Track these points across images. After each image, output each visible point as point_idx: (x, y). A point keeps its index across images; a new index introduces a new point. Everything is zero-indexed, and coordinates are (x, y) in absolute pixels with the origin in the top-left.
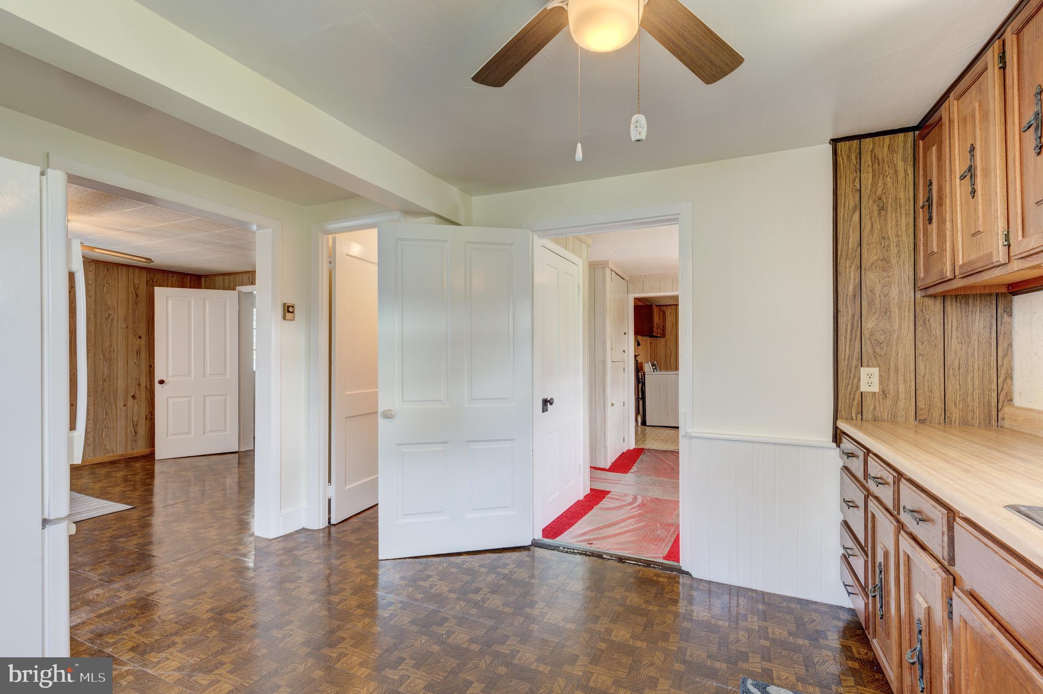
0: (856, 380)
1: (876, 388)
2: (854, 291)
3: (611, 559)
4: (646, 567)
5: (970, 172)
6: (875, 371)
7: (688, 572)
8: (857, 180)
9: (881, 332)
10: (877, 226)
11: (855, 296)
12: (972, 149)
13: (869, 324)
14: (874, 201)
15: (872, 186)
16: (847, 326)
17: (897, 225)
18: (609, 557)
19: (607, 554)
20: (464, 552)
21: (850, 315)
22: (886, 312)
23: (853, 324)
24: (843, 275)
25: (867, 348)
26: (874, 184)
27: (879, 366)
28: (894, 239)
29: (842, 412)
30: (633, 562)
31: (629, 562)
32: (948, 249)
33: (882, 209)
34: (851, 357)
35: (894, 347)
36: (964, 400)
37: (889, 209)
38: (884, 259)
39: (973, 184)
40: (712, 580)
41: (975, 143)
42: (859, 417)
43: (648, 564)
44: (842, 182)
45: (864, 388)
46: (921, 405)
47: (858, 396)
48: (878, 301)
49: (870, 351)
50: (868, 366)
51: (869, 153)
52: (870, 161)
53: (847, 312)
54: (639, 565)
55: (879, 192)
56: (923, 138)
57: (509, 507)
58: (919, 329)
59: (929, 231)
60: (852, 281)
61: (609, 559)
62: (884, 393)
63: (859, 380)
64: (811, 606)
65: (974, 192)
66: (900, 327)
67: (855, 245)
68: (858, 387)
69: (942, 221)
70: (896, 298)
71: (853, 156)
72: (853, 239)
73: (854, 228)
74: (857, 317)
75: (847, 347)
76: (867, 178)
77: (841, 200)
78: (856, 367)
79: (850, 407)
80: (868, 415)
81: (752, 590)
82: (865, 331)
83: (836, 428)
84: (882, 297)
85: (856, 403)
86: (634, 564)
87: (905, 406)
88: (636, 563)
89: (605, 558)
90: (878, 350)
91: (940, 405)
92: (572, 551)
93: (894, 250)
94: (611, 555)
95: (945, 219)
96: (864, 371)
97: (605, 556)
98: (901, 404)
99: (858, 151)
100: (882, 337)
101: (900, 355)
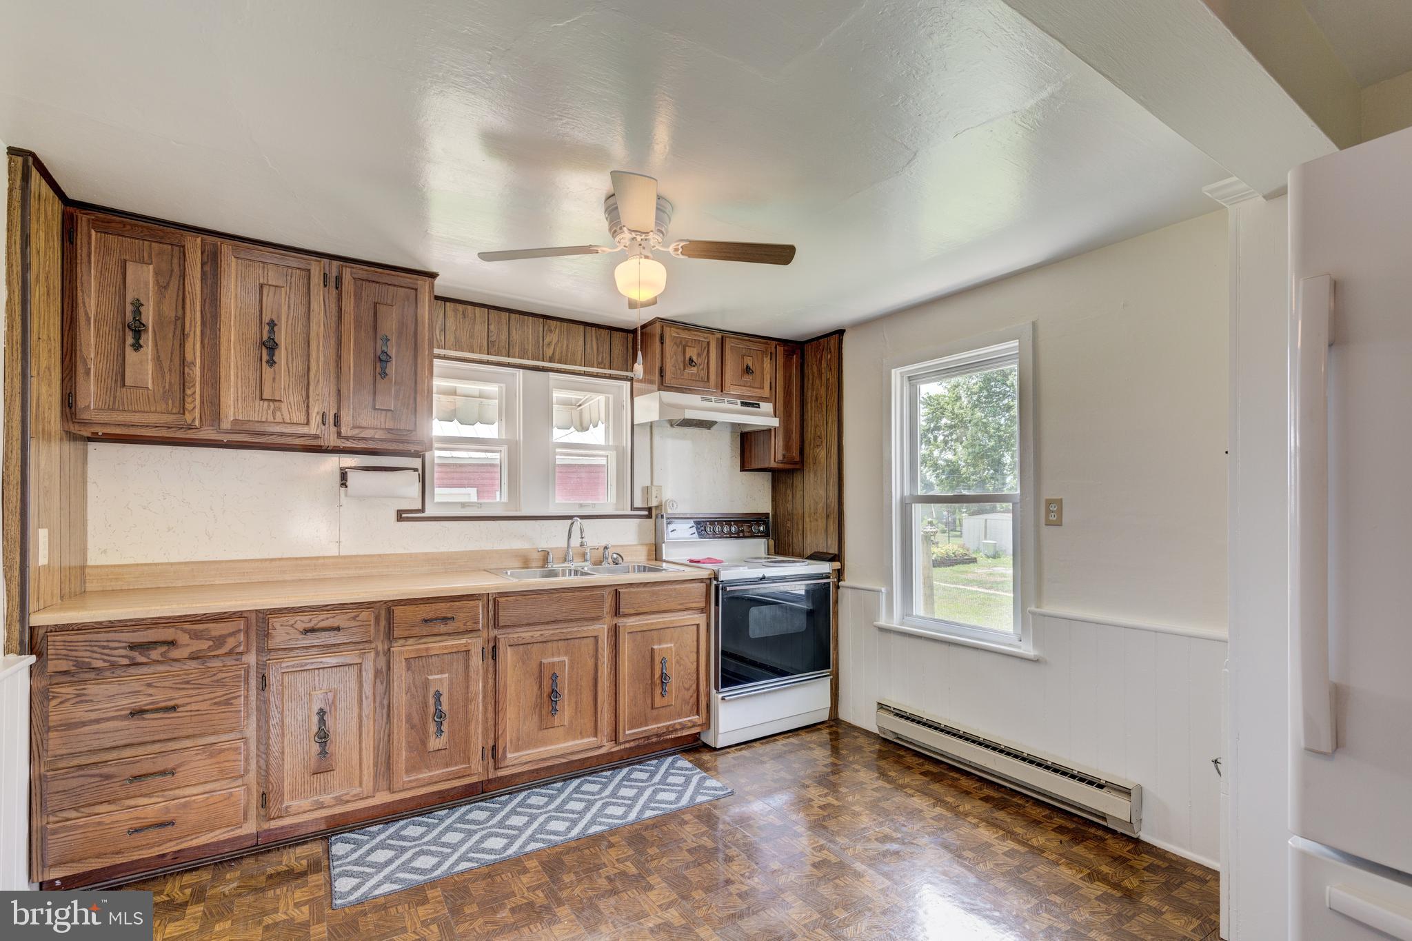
1: (46, 559)
6: (45, 533)
8: (38, 235)
9: (47, 476)
11: (36, 416)
12: (273, 325)
13: (42, 464)
15: (44, 253)
25: (41, 502)
27: (47, 525)
33: (48, 293)
35: (53, 498)
37: (51, 298)
42: (38, 604)
44: (33, 228)
45: (41, 560)
46: (62, 577)
47: (38, 572)
49: (43, 504)
50: (42, 527)
52: (44, 215)
55: (47, 269)
62: (49, 562)
63: (38, 549)
65: (272, 363)
66: (55, 470)
67: (37, 337)
68: (38, 560)
70: (54, 428)
71: (37, 196)
77: (32, 258)
79: (34, 593)
80: (41, 602)
82: (41, 474)
84: (49, 423)
85: (36, 584)
87: (57, 580)
90: (46, 502)
91: (68, 574)
96: (41, 533)
98: (55, 580)
99: (39, 191)
100: (48, 483)
101: (55, 508)
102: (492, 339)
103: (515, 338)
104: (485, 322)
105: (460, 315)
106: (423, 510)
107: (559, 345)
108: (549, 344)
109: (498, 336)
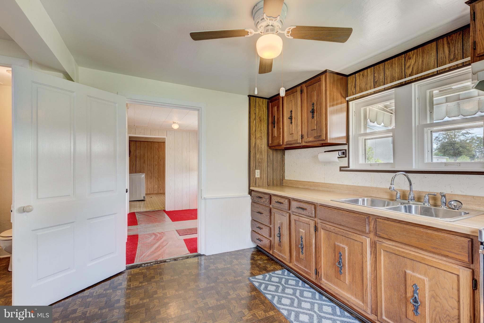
0: (254, 174)
1: (259, 176)
2: (254, 146)
3: (171, 261)
4: (187, 258)
5: (291, 118)
6: (259, 171)
7: (204, 254)
8: (255, 110)
9: (260, 159)
10: (259, 126)
11: (254, 147)
12: (291, 112)
13: (258, 156)
14: (259, 118)
15: (258, 113)
16: (252, 156)
17: (264, 126)
18: (169, 261)
19: (167, 260)
20: (85, 289)
21: (253, 153)
22: (261, 152)
23: (254, 156)
24: (252, 139)
25: (257, 164)
26: (259, 113)
27: (260, 169)
28: (263, 131)
29: (251, 185)
30: (181, 259)
31: (179, 259)
32: (281, 137)
33: (260, 121)
34: (253, 167)
35: (263, 164)
36: (277, 178)
37: (262, 121)
38: (261, 136)
39: (291, 121)
40: (213, 254)
41: (292, 110)
42: (255, 185)
43: (187, 257)
44: (251, 109)
45: (256, 176)
46: (268, 181)
47: (255, 179)
48: (259, 149)
49: (258, 165)
50: (257, 169)
51: (258, 103)
52: (258, 105)
53: (253, 152)
54: (184, 259)
55: (260, 116)
56: (271, 102)
57: (114, 252)
58: (268, 158)
59: (274, 130)
60: (254, 142)
61: (170, 261)
62: (261, 177)
63: (255, 174)
64: (245, 251)
65: (291, 123)
66: (264, 158)
67: (255, 131)
68: (255, 176)
69: (279, 128)
70: (263, 149)
71: (254, 102)
72: (254, 129)
73: (254, 125)
74: (255, 154)
75: (253, 163)
76: (257, 110)
77: (251, 116)
78: (255, 170)
79: (253, 183)
80: (257, 185)
81: (228, 252)
82: (257, 159)
83: (249, 189)
84: (261, 148)
85: (254, 181)
86: (182, 259)
87: (265, 181)
88: (182, 258)
89: (168, 262)
90: (259, 164)
91: (272, 180)
92: (150, 264)
93: (263, 134)
94: (170, 259)
95: (281, 128)
96: (257, 171)
97: (167, 261)
98: (264, 181)
99: (255, 101)
100: (260, 160)
101: (264, 166)
102: (376, 80)
103: (388, 74)
104: (372, 74)
105: (361, 76)
106: (348, 167)
107: (416, 64)
108: (409, 67)
109: (379, 78)
